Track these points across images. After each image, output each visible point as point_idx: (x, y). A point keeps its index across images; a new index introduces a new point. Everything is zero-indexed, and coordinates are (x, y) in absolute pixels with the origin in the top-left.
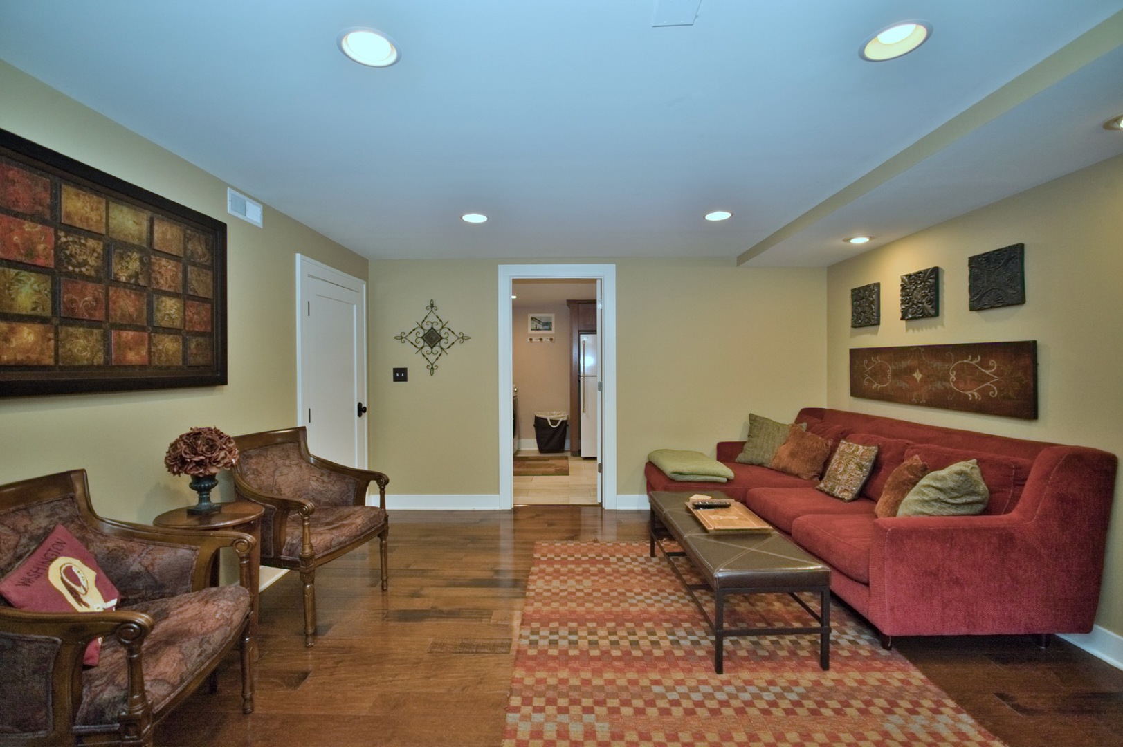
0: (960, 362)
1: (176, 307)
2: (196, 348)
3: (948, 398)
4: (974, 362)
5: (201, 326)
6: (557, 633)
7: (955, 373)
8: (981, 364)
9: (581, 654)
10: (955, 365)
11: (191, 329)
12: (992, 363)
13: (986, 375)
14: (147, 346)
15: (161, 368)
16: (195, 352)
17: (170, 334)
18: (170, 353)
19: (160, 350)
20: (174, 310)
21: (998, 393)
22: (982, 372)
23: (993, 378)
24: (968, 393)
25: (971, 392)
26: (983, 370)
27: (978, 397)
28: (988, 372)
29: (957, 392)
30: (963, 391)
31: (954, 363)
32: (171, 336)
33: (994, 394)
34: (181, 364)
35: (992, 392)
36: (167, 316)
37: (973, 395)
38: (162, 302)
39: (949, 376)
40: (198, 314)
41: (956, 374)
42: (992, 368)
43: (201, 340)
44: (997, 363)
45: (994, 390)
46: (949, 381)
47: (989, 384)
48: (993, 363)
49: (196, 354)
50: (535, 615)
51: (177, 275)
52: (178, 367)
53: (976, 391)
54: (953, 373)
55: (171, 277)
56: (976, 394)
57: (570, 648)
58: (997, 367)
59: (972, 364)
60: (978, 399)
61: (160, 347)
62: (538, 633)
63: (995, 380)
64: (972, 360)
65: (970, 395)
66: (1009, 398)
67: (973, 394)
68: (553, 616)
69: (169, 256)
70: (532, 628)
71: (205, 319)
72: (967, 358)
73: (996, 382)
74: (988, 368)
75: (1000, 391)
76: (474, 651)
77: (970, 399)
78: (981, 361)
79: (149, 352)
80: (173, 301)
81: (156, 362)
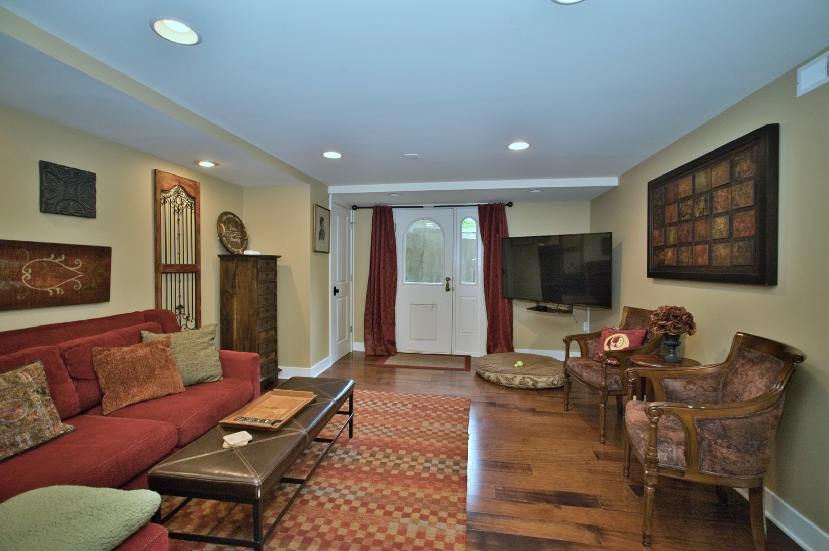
0: (37, 260)
1: (724, 222)
2: (738, 251)
3: (18, 297)
4: (57, 261)
5: (746, 231)
6: (439, 469)
7: (30, 271)
8: (66, 262)
9: (425, 454)
10: (30, 263)
11: (738, 236)
12: (77, 261)
13: (71, 272)
14: (708, 253)
15: (717, 267)
16: (736, 255)
17: (722, 243)
18: (723, 256)
19: (717, 255)
20: (723, 225)
21: (82, 286)
22: (66, 269)
23: (77, 274)
24: (49, 290)
25: (53, 288)
26: (68, 268)
27: (60, 292)
28: (73, 269)
29: (32, 290)
30: (40, 287)
31: (30, 261)
32: (723, 245)
33: (77, 288)
34: (729, 265)
35: (76, 286)
36: (718, 231)
37: (54, 291)
38: (716, 222)
39: (21, 274)
40: (743, 222)
41: (32, 272)
42: (77, 266)
43: (741, 244)
44: (82, 262)
45: (78, 284)
46: (21, 280)
47: (73, 279)
48: (79, 262)
49: (737, 256)
50: (456, 488)
51: (727, 198)
52: (727, 267)
53: (58, 287)
54: (27, 271)
55: (724, 201)
56: (58, 290)
57: (431, 458)
58: (82, 265)
59: (55, 263)
60: (60, 294)
61: (717, 253)
62: (454, 471)
63: (79, 276)
64: (55, 258)
65: (51, 291)
66: (90, 288)
67: (55, 289)
68: (440, 485)
69: (723, 187)
70: (458, 475)
71: (749, 225)
72: (49, 256)
73: (81, 277)
74: (72, 266)
75: (83, 284)
76: (498, 463)
77: (51, 294)
78: (65, 259)
79: (710, 256)
80: (722, 219)
81: (714, 264)
